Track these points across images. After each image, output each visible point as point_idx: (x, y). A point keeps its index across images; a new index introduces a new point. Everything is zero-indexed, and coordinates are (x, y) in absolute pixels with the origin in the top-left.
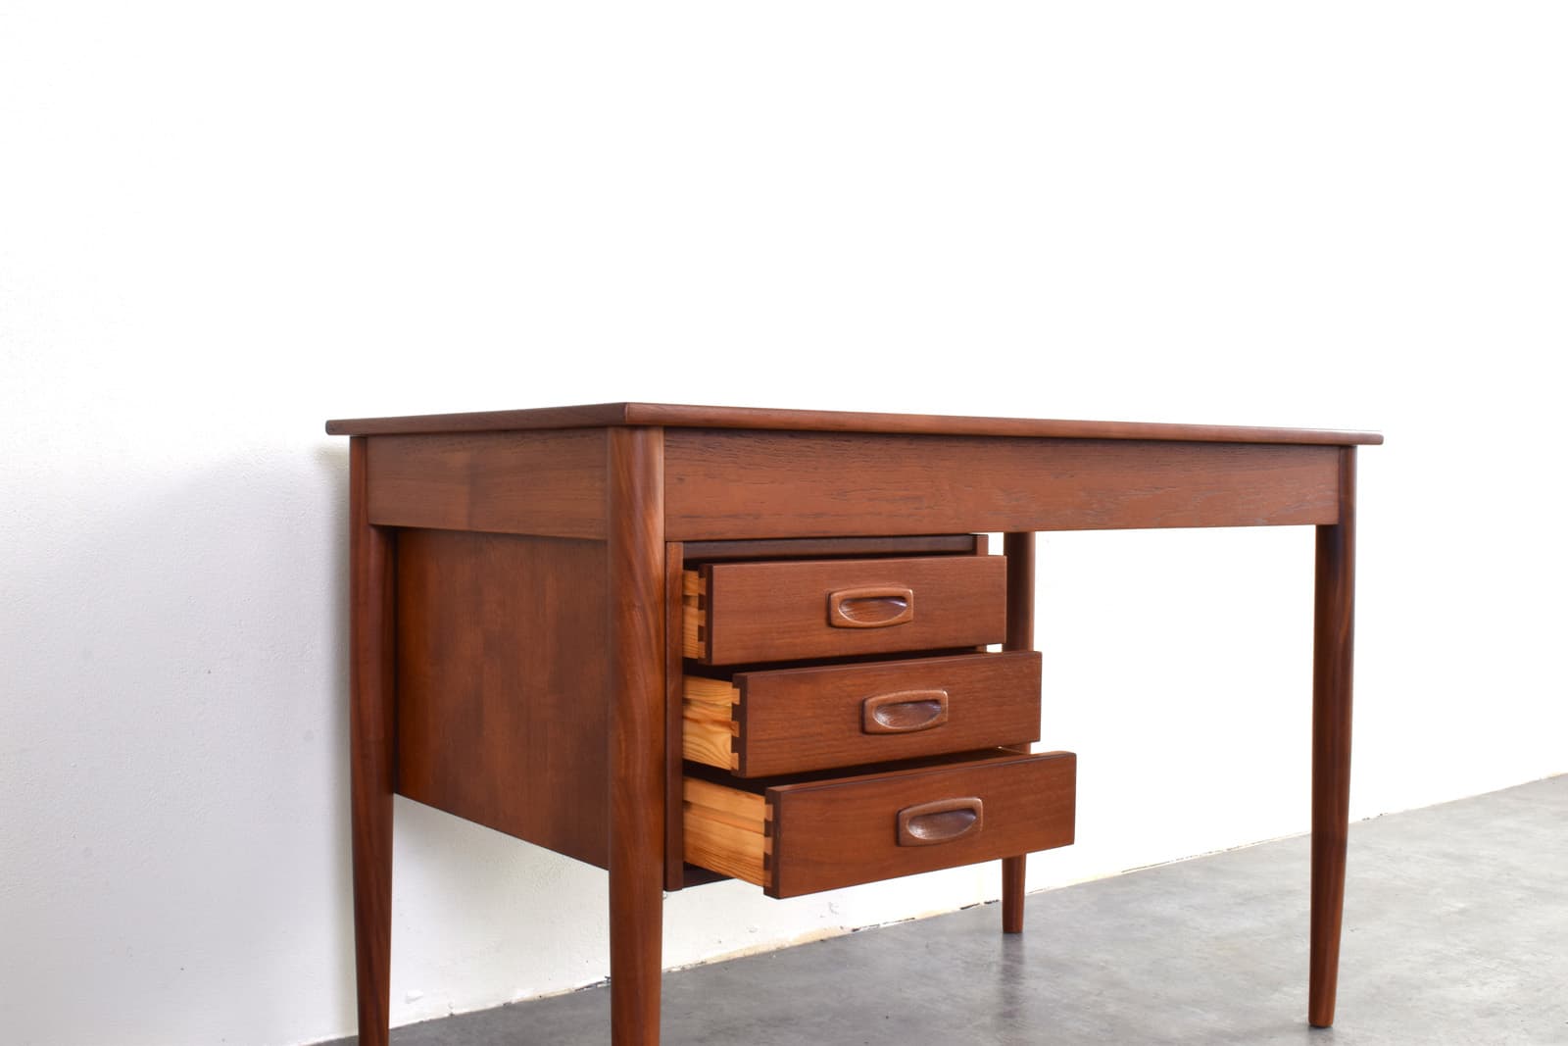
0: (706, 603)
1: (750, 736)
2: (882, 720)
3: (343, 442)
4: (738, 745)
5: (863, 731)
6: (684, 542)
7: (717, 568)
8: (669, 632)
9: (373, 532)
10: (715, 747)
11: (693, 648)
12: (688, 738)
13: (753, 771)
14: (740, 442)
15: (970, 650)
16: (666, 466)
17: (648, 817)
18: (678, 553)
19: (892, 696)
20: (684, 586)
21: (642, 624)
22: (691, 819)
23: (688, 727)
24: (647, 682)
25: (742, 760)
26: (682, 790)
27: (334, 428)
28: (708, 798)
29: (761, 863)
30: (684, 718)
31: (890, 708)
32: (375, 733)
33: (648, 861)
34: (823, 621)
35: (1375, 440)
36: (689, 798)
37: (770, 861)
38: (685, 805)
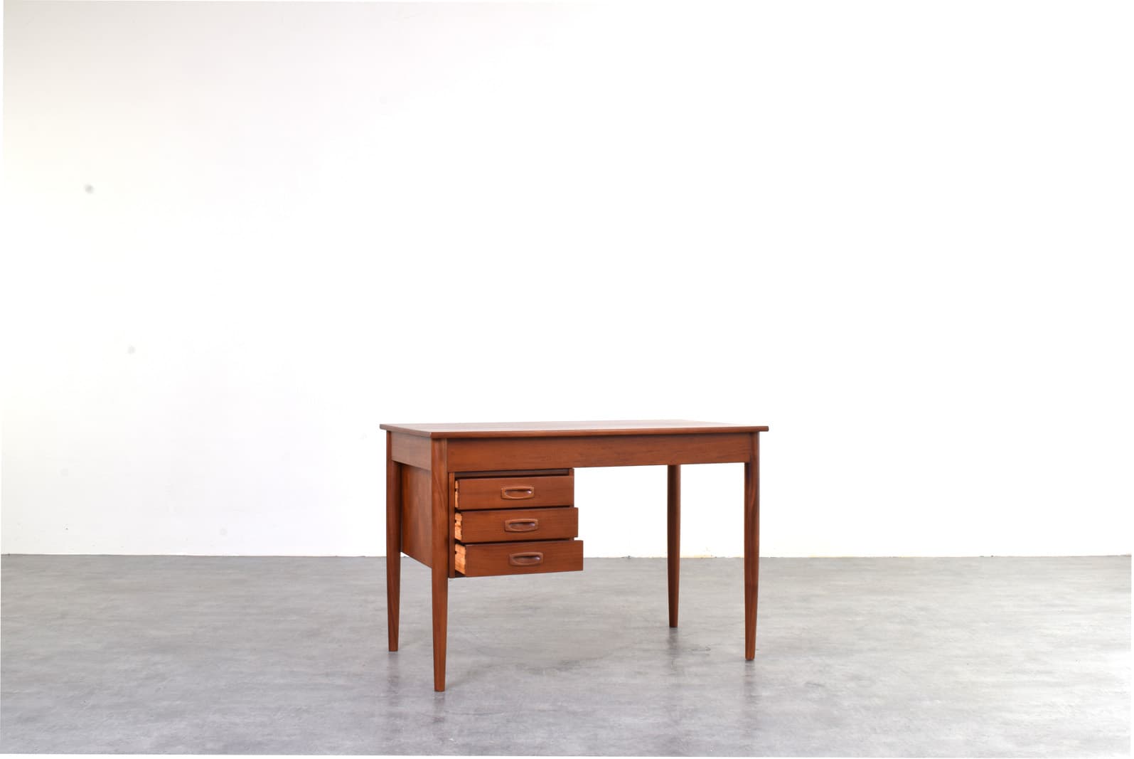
0: (459, 491)
1: (467, 530)
2: (510, 527)
3: (385, 432)
4: (462, 533)
5: (504, 531)
6: (455, 473)
7: (463, 480)
8: (449, 500)
10: (458, 533)
11: (456, 504)
12: (453, 531)
13: (464, 540)
14: (475, 442)
16: (448, 450)
18: (452, 476)
19: (515, 520)
20: (454, 487)
21: (439, 497)
22: (454, 556)
23: (456, 528)
24: (442, 514)
25: (462, 537)
26: (452, 549)
27: (382, 427)
29: (464, 567)
30: (454, 526)
31: (514, 524)
33: (443, 570)
34: (498, 497)
37: (467, 566)
38: (456, 553)
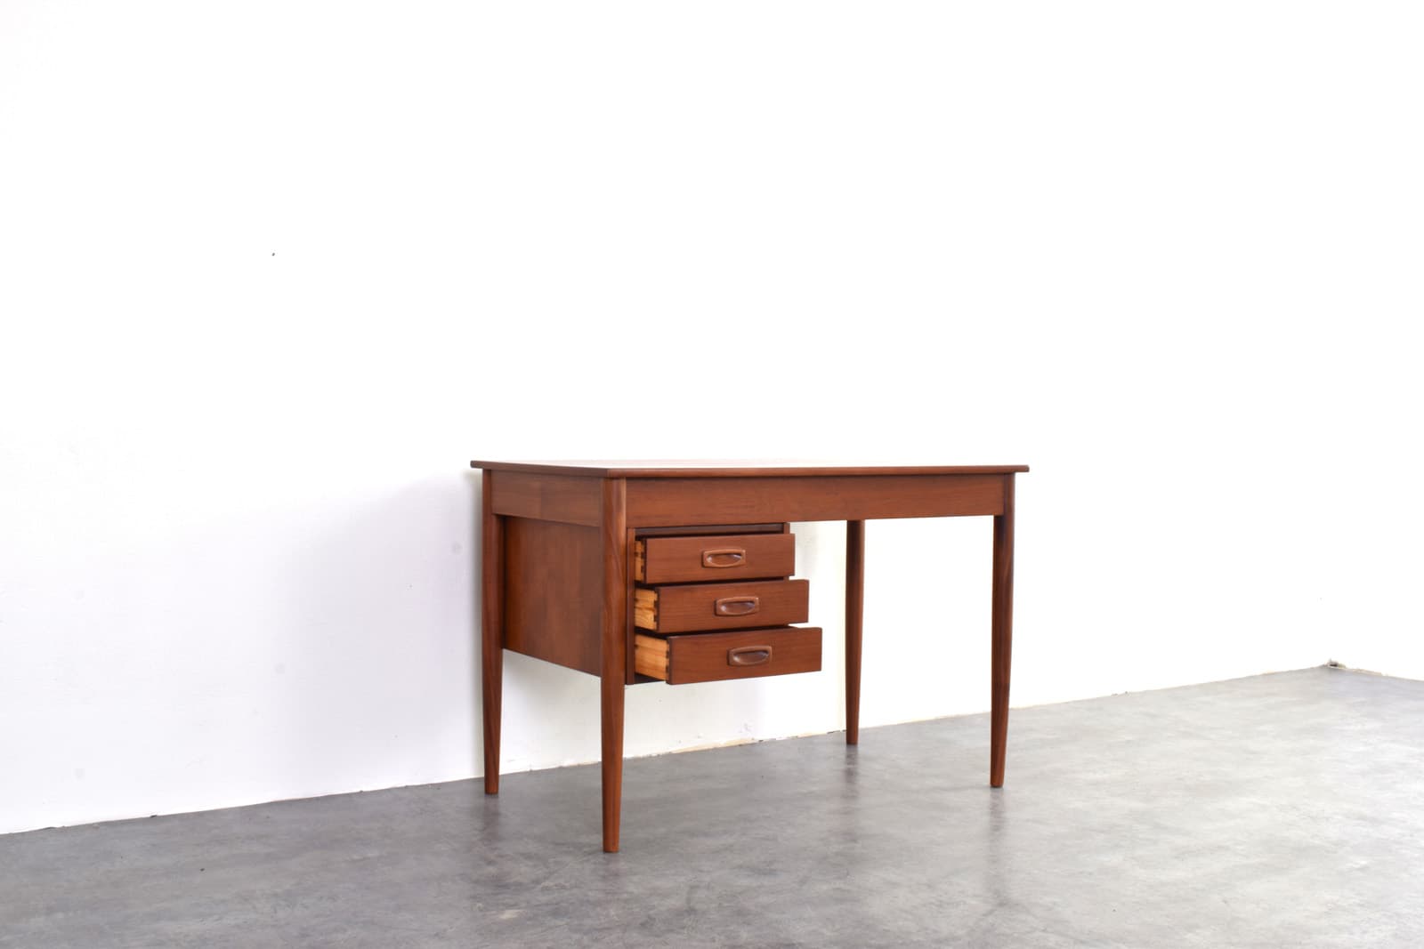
0: (644, 556)
1: (662, 614)
2: (723, 608)
3: (480, 471)
4: (656, 618)
5: (716, 614)
6: (636, 528)
7: (649, 540)
8: (627, 569)
9: (494, 519)
10: (646, 619)
11: (639, 576)
12: (637, 616)
13: (662, 630)
14: (663, 483)
15: (781, 578)
16: (627, 494)
17: (618, 649)
18: (632, 534)
19: (729, 599)
20: (635, 549)
21: (616, 565)
22: (638, 652)
23: (637, 611)
24: (617, 591)
25: (658, 625)
26: (634, 641)
27: (474, 464)
28: (645, 643)
29: (664, 670)
30: (635, 607)
31: (728, 604)
32: (494, 618)
33: (617, 671)
34: (700, 566)
35: (1025, 469)
36: (637, 643)
37: (669, 669)
38: (636, 646)
